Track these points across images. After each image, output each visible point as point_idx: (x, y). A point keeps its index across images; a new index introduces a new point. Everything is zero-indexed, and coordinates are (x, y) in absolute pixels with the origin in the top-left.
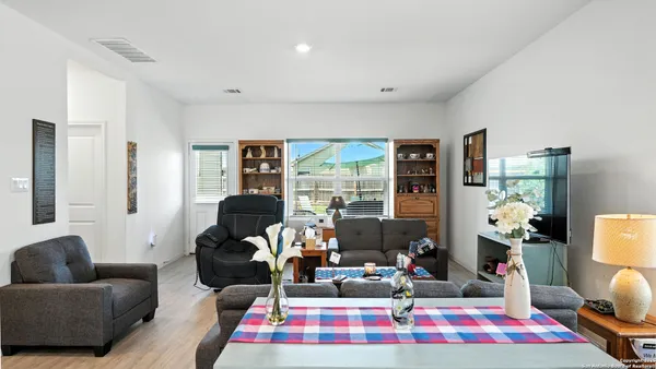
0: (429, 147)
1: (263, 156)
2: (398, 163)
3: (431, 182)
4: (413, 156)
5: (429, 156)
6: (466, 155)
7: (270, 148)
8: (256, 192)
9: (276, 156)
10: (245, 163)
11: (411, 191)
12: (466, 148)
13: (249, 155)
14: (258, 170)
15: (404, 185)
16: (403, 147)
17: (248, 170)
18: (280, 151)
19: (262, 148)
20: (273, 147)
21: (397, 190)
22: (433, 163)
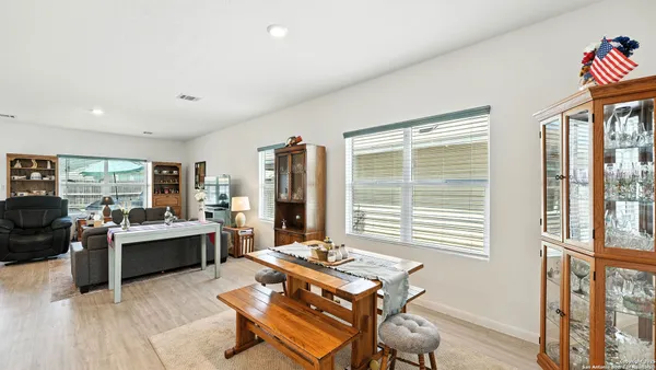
0: (176, 167)
1: (35, 167)
2: (155, 176)
3: (177, 188)
4: (165, 172)
5: (175, 172)
6: (196, 174)
7: (42, 162)
8: (25, 194)
9: (49, 167)
10: (13, 171)
11: (163, 192)
12: (196, 169)
13: (18, 165)
14: (28, 177)
15: (158, 189)
16: (158, 167)
17: (16, 178)
18: (53, 164)
19: (33, 161)
20: (46, 161)
21: (155, 191)
22: (177, 176)
